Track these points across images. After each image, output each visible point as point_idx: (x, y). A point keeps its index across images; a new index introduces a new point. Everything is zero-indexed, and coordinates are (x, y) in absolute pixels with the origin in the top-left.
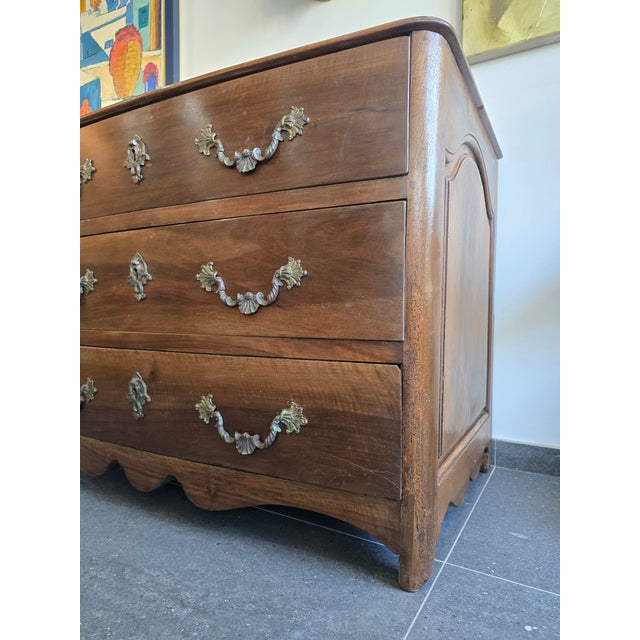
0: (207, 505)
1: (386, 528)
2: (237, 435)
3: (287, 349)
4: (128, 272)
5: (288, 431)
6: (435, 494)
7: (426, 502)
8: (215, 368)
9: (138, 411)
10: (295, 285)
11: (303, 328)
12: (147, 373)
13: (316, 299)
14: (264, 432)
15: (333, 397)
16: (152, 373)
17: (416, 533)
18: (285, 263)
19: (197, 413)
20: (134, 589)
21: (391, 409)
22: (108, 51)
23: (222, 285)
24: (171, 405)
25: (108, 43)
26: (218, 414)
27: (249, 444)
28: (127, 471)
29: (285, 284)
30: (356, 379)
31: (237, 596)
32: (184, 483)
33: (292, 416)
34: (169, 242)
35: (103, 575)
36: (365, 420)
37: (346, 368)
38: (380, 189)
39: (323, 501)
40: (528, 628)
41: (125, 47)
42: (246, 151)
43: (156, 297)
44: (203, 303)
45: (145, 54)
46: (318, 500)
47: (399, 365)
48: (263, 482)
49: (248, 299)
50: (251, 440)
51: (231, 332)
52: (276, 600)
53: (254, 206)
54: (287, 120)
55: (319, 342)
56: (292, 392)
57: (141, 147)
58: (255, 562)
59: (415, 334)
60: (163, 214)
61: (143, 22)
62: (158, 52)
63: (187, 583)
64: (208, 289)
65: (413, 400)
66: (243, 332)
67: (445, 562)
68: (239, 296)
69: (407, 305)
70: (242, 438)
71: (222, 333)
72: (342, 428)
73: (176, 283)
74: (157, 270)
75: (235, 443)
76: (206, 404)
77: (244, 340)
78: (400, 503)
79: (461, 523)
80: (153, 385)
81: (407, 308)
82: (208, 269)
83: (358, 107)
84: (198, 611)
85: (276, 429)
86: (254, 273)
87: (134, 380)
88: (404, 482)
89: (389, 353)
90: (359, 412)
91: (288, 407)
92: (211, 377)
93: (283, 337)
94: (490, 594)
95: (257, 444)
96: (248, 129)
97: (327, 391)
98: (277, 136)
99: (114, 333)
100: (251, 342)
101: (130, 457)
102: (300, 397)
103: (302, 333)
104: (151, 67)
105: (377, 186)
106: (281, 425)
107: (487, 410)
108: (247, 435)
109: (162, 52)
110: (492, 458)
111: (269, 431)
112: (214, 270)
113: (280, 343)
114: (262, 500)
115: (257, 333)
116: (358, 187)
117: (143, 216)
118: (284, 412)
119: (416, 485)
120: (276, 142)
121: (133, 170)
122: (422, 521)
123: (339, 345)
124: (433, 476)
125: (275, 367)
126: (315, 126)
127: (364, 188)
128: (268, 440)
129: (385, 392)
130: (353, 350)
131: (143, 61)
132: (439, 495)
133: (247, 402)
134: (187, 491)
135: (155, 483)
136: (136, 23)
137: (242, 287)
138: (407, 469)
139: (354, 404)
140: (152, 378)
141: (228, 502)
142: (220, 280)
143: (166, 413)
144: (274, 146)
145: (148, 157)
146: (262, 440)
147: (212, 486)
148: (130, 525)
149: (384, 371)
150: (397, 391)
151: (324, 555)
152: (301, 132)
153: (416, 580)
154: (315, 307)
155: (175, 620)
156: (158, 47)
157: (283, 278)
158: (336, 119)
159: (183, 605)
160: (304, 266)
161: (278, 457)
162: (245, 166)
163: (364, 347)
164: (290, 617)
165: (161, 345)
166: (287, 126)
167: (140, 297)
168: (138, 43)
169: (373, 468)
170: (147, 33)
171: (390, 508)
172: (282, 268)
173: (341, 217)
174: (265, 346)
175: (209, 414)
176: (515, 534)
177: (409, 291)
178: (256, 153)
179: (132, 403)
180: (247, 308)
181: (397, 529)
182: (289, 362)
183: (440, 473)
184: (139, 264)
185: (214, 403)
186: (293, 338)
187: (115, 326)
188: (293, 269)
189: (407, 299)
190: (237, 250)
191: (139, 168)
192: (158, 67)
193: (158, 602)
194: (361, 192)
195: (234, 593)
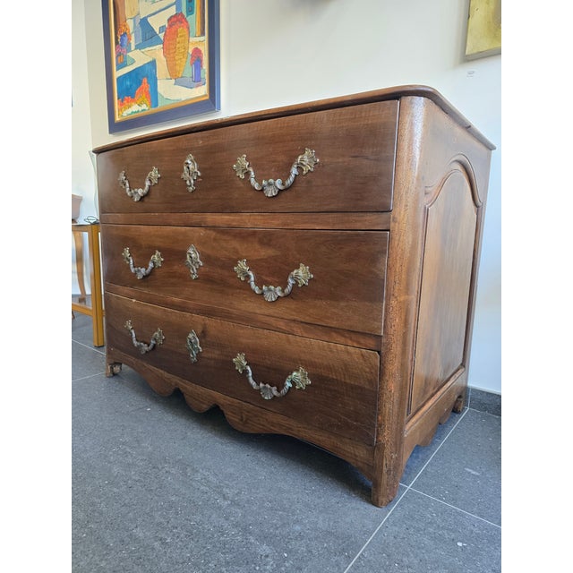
0: (240, 427)
1: (364, 463)
2: (261, 385)
3: (297, 329)
4: (186, 258)
5: (297, 387)
6: (401, 443)
7: (394, 449)
8: (246, 335)
9: (193, 356)
10: (304, 285)
11: (309, 316)
12: (200, 331)
13: (319, 296)
14: (280, 387)
15: (329, 368)
16: (203, 332)
17: (385, 468)
18: (298, 268)
19: (234, 365)
20: (194, 483)
21: (370, 382)
22: (161, 36)
23: (252, 279)
24: (216, 356)
25: (162, 29)
26: (249, 368)
27: (270, 393)
28: (186, 397)
29: (297, 283)
30: (346, 357)
31: (259, 496)
32: (225, 412)
33: (300, 377)
34: (215, 239)
35: (173, 471)
36: (353, 388)
37: (339, 349)
38: (369, 221)
39: (321, 438)
40: (460, 544)
41: (176, 33)
42: (271, 181)
43: (205, 279)
44: (238, 288)
45: (192, 39)
46: (317, 437)
47: (379, 352)
48: (280, 419)
49: (270, 290)
50: (271, 390)
51: (258, 311)
52: (285, 502)
53: (276, 222)
54: (302, 159)
55: (320, 328)
56: (300, 360)
57: (194, 164)
58: (272, 473)
59: (391, 331)
60: (211, 218)
61: (190, 11)
62: (202, 38)
63: (227, 482)
64: (243, 279)
65: (387, 378)
66: (266, 312)
67: (409, 488)
68: (264, 287)
69: (386, 309)
70: (265, 388)
71: (251, 311)
72: (335, 391)
73: (220, 271)
74: (206, 258)
75: (260, 390)
76: (240, 360)
77: (267, 319)
78: (375, 448)
79: (428, 457)
80: (203, 341)
81: (386, 311)
82: (242, 265)
83: (356, 154)
84: (234, 503)
85: (289, 384)
86: (275, 271)
87: (191, 336)
88: (378, 434)
89: (371, 343)
90: (348, 381)
91: (297, 371)
92: (244, 341)
93: (294, 321)
94: (438, 516)
95: (275, 393)
96: (273, 162)
97: (325, 363)
98: (294, 171)
99: (176, 300)
100: (272, 321)
101: (189, 387)
102: (307, 365)
103: (308, 319)
104: (197, 51)
105: (368, 218)
106: (292, 382)
107: (463, 365)
108: (268, 386)
109: (205, 38)
110: (466, 401)
111: (284, 385)
112: (247, 265)
113: (292, 324)
114: (277, 430)
115: (276, 315)
116: (353, 217)
117: (196, 217)
118: (295, 374)
119: (387, 437)
120: (293, 176)
121: (188, 182)
122: (390, 461)
123: (336, 332)
124: (400, 430)
125: (288, 340)
126: (323, 166)
127: (357, 219)
128: (282, 392)
129: (368, 370)
130: (345, 337)
131: (190, 46)
132: (405, 443)
133: (269, 362)
134: (227, 416)
135: (205, 407)
136: (184, 11)
137: (266, 281)
138: (380, 425)
139: (344, 375)
140: (203, 335)
141: (255, 428)
142: (251, 274)
143: (213, 362)
144: (291, 179)
145: (199, 174)
146: (279, 391)
147: (244, 416)
148: (189, 434)
149: (367, 355)
150: (376, 371)
151: (321, 472)
152: (312, 170)
153: (383, 500)
154: (318, 303)
155: (220, 508)
156: (203, 34)
157: (296, 279)
158: (339, 162)
159: (225, 498)
160: (311, 271)
161: (290, 403)
162: (270, 192)
163: (353, 336)
164: (293, 515)
165: (209, 313)
166: (302, 164)
167: (194, 277)
168: (185, 30)
169: (356, 421)
170: (194, 20)
171: (367, 450)
172: (295, 271)
173: (340, 238)
174: (282, 325)
175: (242, 367)
176: (469, 470)
177: (388, 299)
178: (278, 183)
179: (190, 351)
180: (270, 297)
181: (371, 464)
182: (298, 339)
183: (407, 427)
184: (193, 253)
185: (246, 360)
186: (302, 322)
187: (177, 295)
188: (302, 274)
189: (386, 305)
190: (263, 253)
191: (192, 181)
192: (203, 52)
193: (209, 494)
194: (356, 221)
195: (258, 494)
